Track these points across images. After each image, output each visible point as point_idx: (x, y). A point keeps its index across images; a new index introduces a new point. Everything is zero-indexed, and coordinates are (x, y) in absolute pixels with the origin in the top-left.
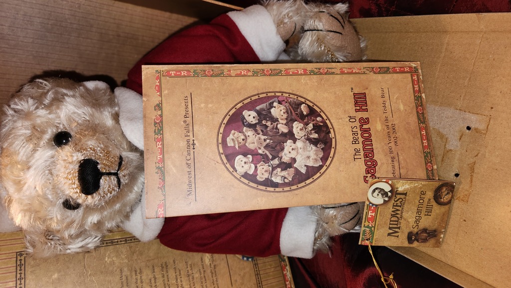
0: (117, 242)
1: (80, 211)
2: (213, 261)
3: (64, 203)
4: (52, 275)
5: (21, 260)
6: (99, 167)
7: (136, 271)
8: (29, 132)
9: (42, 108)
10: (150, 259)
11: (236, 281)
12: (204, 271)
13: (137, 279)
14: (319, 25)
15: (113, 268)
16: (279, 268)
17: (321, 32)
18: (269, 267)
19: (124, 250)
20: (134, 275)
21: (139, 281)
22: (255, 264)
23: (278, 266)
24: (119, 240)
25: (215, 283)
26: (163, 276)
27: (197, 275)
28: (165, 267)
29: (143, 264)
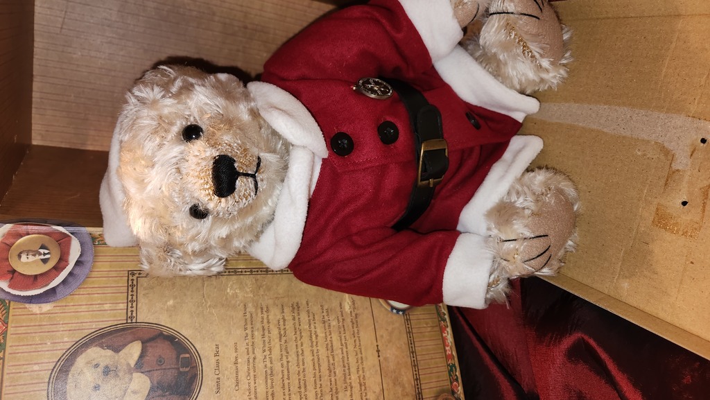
0: (242, 272)
1: (208, 221)
2: (354, 308)
3: (191, 209)
4: (166, 302)
5: (133, 280)
6: (236, 165)
7: (262, 309)
8: (155, 123)
9: (170, 97)
10: (279, 296)
11: (382, 336)
12: (343, 320)
13: (263, 318)
14: (509, 6)
15: (236, 301)
16: (437, 329)
17: (511, 15)
18: (425, 326)
19: (249, 283)
20: (260, 313)
21: (265, 321)
22: (407, 320)
23: (437, 326)
24: (244, 270)
25: (356, 335)
26: (294, 319)
27: (334, 323)
28: (296, 308)
29: (271, 302)
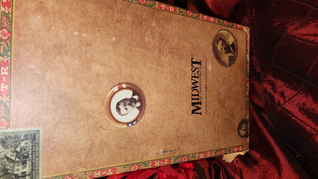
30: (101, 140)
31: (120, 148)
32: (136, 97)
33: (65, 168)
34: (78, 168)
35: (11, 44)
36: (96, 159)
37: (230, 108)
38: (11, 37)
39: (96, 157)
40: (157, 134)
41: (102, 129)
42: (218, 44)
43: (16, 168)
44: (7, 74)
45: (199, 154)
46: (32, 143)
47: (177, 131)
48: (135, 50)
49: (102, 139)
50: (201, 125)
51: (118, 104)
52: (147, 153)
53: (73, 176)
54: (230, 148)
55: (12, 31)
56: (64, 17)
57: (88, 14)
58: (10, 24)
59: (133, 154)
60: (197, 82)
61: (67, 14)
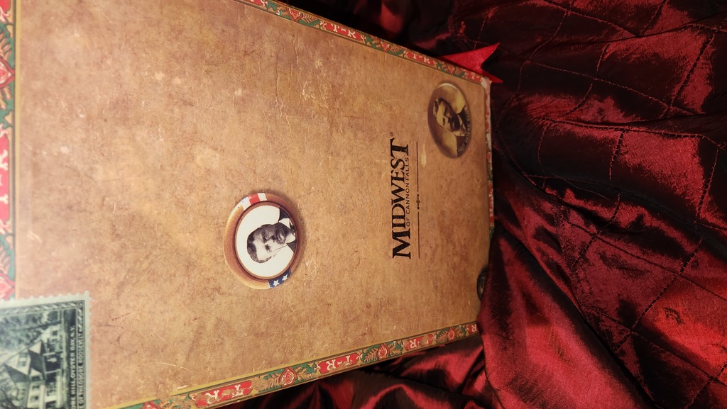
30: (217, 318)
31: (256, 335)
32: (286, 222)
33: (141, 387)
34: (171, 386)
35: (13, 96)
36: (209, 363)
37: (462, 243)
38: (14, 81)
39: (208, 357)
40: (330, 301)
41: (219, 293)
42: (437, 111)
43: (32, 393)
44: (6, 169)
45: (409, 340)
46: (69, 332)
47: (367, 293)
48: (282, 117)
49: (219, 317)
50: (410, 279)
51: (251, 238)
52: (310, 344)
53: (162, 406)
54: (463, 326)
55: (15, 65)
56: (132, 37)
57: (184, 33)
58: (10, 50)
59: (284, 348)
60: (401, 190)
61: (138, 32)
